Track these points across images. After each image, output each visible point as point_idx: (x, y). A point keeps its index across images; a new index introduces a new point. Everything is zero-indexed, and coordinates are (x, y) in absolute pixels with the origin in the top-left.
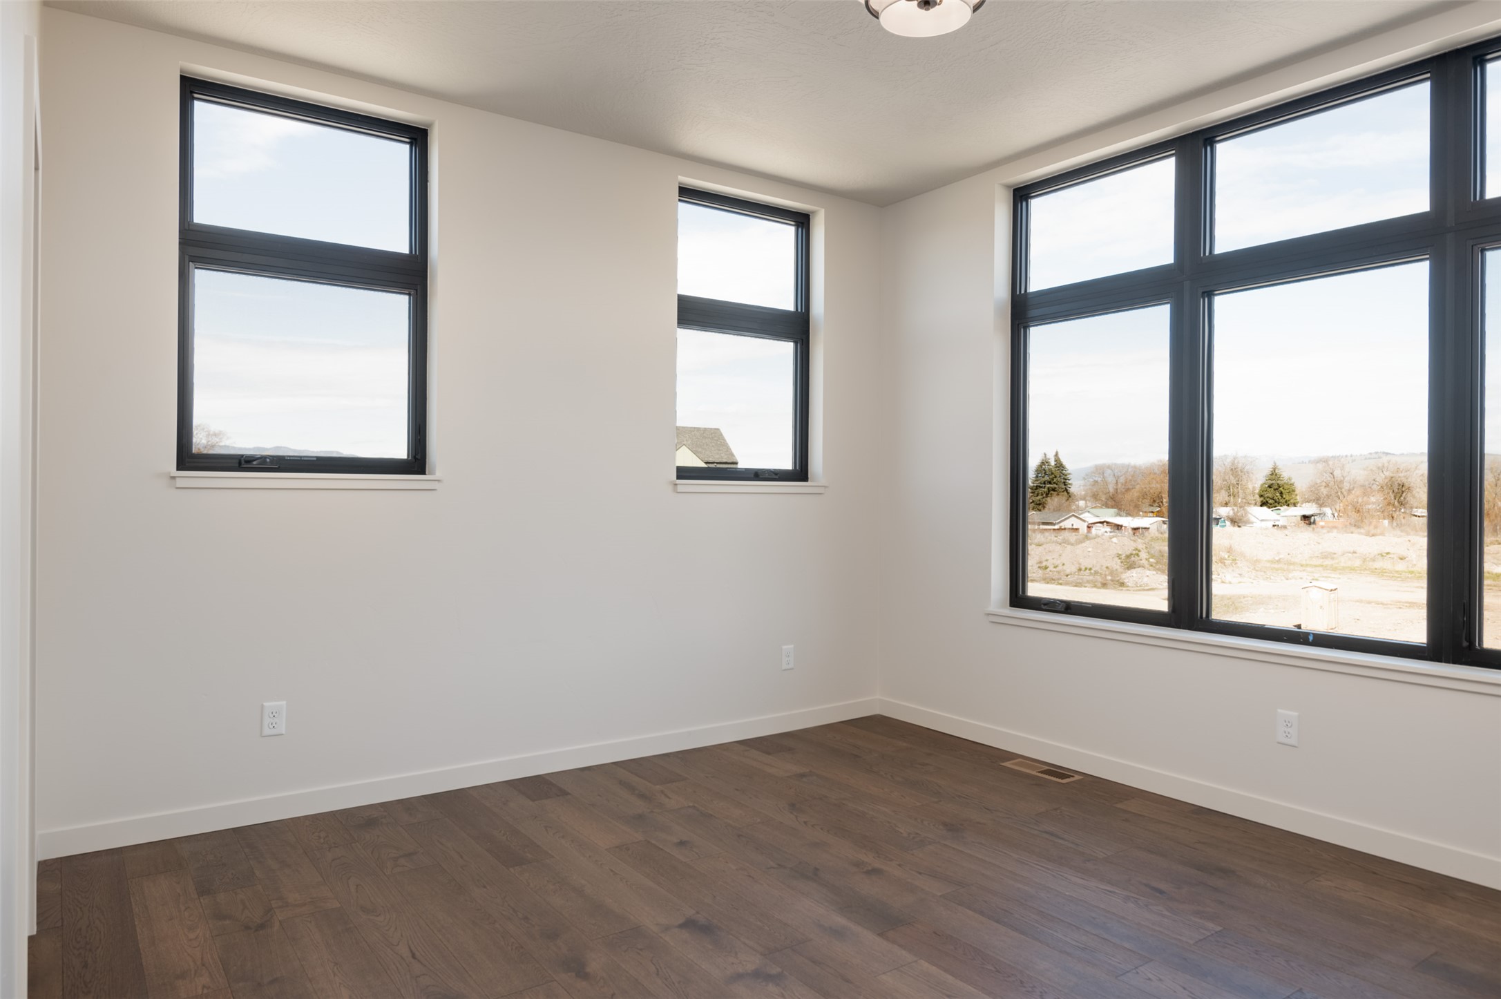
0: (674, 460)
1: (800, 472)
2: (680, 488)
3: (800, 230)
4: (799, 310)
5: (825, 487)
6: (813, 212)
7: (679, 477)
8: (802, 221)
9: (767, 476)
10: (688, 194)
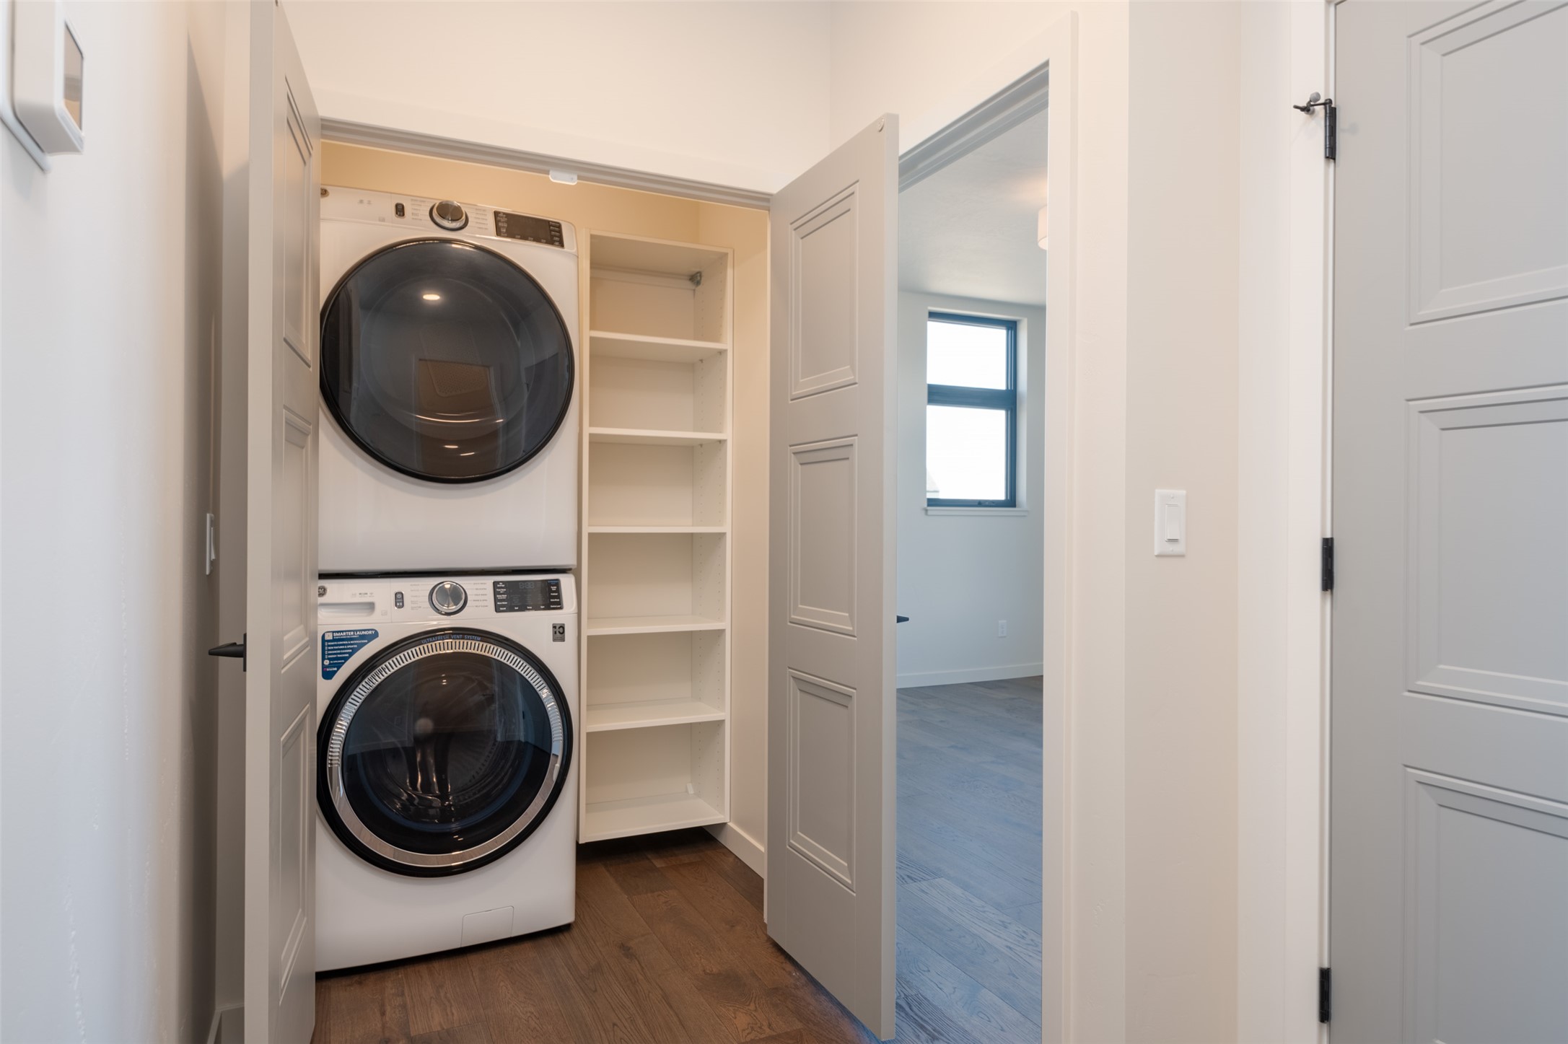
0: (925, 495)
1: (1011, 501)
2: (929, 513)
3: (1010, 332)
4: (1009, 388)
5: (1027, 511)
6: (1019, 320)
7: (929, 505)
8: (1012, 326)
9: (987, 503)
10: (933, 315)
